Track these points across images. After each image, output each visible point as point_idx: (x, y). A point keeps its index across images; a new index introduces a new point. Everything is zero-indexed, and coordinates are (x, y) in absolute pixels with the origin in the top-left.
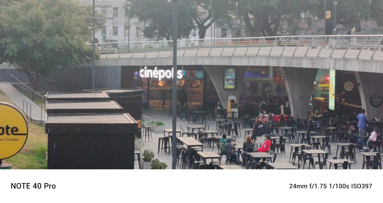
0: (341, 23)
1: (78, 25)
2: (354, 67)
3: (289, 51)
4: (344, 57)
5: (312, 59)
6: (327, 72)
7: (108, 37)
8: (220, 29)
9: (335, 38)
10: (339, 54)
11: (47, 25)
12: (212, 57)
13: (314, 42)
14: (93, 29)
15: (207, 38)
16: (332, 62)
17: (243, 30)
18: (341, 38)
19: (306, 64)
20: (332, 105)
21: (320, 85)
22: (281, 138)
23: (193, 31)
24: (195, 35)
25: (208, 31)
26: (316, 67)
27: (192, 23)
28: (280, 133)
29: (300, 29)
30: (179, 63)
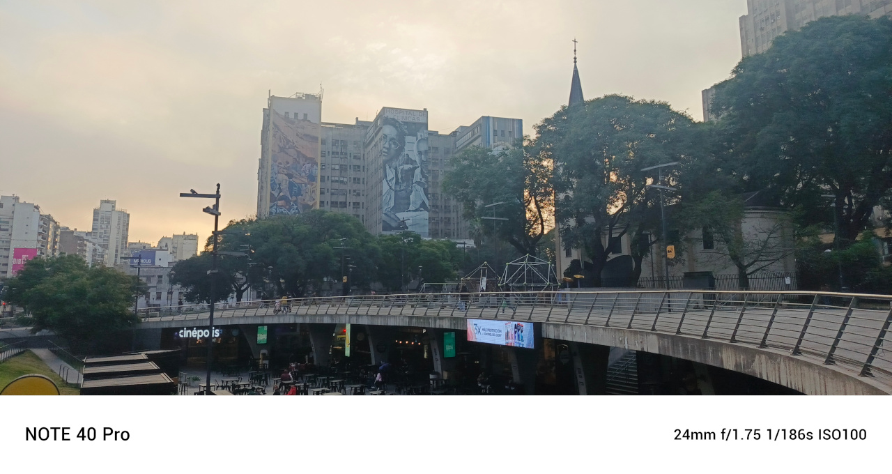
0: (355, 285)
1: (122, 293)
2: (364, 321)
3: (313, 310)
4: (357, 313)
5: (331, 315)
6: (344, 326)
7: (151, 301)
8: (255, 293)
9: (350, 298)
10: (353, 311)
11: (91, 293)
12: (247, 317)
13: (333, 302)
14: (137, 297)
15: (244, 300)
16: (347, 317)
17: (275, 293)
18: (355, 298)
19: (327, 320)
20: (347, 353)
21: (338, 337)
22: (305, 384)
23: (231, 294)
24: (233, 298)
25: (245, 294)
26: (335, 322)
27: (231, 288)
28: (304, 379)
29: (323, 291)
30: (215, 323)
